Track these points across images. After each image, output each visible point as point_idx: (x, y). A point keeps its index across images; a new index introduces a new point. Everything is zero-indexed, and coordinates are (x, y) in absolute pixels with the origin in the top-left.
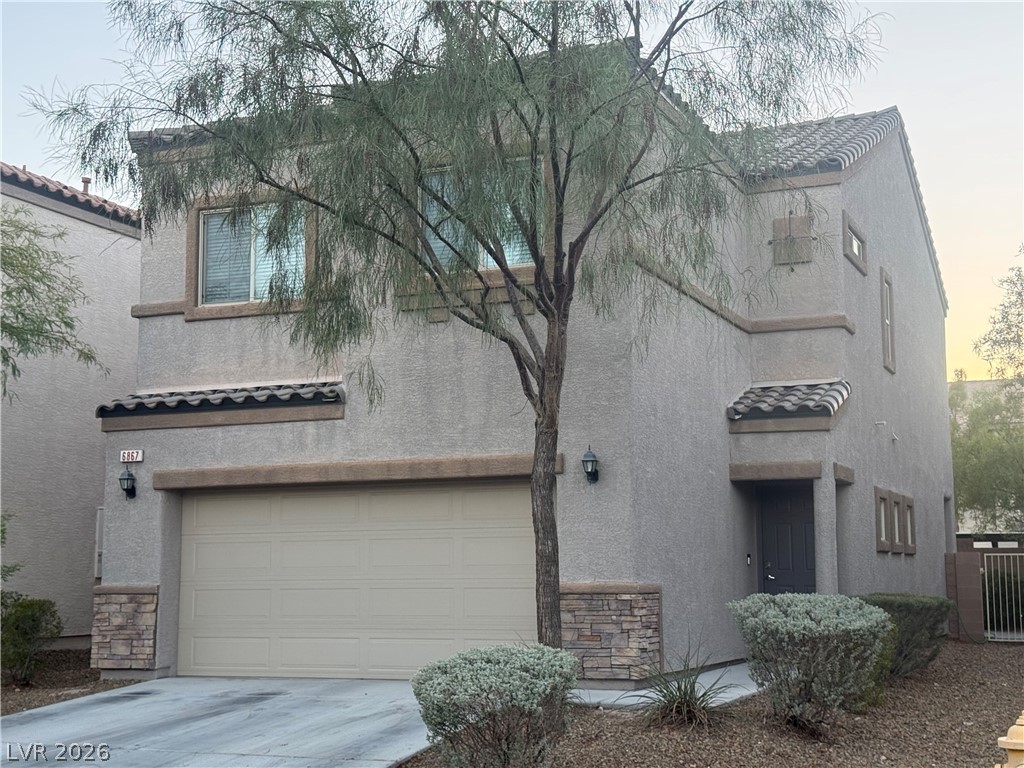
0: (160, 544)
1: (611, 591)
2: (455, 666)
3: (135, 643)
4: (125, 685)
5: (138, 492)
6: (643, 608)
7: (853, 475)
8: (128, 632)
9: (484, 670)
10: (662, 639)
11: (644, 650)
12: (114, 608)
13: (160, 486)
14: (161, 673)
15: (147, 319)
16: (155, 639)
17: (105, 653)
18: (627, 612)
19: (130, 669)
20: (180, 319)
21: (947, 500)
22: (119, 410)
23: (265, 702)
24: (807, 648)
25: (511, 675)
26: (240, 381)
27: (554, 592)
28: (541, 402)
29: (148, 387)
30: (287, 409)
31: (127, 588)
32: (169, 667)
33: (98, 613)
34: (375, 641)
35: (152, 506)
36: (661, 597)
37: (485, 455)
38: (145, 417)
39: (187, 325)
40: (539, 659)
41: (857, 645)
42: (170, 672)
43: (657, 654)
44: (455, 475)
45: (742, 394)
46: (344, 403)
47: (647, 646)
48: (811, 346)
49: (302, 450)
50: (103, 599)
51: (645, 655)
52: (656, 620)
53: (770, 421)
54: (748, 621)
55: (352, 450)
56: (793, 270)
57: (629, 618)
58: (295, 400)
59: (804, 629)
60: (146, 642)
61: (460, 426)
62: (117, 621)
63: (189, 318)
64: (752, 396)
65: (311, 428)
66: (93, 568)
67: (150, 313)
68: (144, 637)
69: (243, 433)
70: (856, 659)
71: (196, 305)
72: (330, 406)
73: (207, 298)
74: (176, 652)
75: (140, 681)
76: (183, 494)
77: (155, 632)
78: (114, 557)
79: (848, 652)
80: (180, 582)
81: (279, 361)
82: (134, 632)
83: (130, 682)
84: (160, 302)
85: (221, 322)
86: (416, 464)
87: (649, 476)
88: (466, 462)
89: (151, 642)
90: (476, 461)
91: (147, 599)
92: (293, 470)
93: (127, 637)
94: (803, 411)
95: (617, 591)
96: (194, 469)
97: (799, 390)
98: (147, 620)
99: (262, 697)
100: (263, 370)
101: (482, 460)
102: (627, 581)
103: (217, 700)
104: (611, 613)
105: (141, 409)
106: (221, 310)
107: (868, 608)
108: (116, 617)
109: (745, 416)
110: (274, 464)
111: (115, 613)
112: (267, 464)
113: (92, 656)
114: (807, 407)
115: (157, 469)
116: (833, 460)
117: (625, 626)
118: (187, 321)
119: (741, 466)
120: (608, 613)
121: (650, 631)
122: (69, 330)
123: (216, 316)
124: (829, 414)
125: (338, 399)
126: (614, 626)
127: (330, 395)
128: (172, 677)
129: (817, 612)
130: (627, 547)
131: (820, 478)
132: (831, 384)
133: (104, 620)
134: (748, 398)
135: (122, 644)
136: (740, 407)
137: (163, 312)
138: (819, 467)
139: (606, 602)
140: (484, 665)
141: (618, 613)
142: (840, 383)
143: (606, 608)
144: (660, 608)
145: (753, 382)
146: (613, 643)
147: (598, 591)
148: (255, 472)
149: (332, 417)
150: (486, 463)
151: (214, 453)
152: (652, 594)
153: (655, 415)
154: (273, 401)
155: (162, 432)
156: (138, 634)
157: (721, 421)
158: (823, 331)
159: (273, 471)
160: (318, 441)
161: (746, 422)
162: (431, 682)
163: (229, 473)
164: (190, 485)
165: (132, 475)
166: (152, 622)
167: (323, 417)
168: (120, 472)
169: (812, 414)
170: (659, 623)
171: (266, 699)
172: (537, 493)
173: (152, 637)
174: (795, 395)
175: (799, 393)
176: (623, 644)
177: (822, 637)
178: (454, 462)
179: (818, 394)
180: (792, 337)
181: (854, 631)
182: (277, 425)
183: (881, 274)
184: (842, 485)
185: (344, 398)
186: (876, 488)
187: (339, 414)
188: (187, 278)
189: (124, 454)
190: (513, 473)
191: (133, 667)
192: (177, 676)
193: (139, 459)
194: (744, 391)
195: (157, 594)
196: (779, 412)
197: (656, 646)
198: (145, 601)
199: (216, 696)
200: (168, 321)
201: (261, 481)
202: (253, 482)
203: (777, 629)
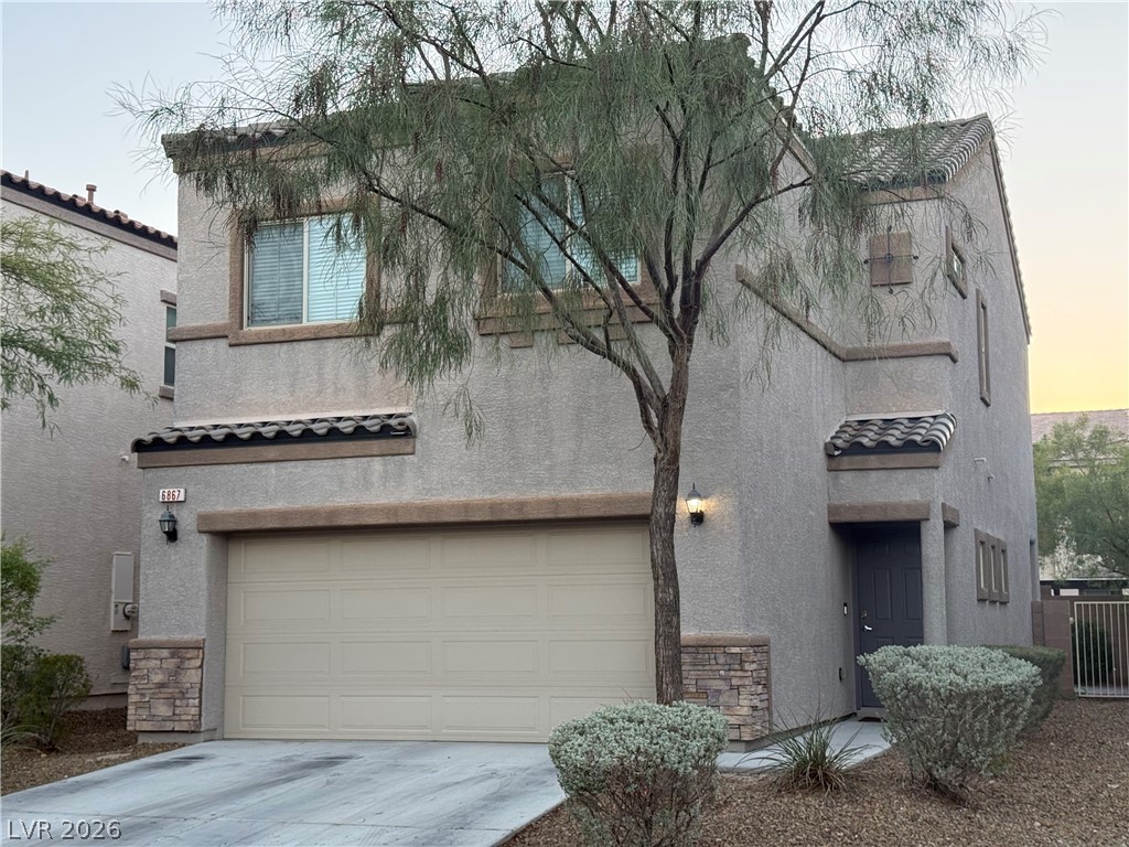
0: (205, 593)
1: (718, 643)
2: (595, 726)
3: (178, 702)
4: (168, 750)
5: (179, 536)
6: (754, 662)
7: (958, 515)
8: (170, 690)
9: (628, 729)
10: (770, 696)
11: (754, 708)
12: (154, 663)
13: (205, 529)
14: (207, 736)
15: (186, 343)
16: (200, 698)
17: (144, 714)
18: (737, 667)
19: (173, 731)
20: (223, 343)
21: (1032, 543)
22: (158, 444)
23: (339, 766)
24: (954, 706)
25: (659, 736)
26: (293, 412)
27: (676, 644)
28: (662, 435)
29: (186, 419)
30: (350, 443)
31: (168, 642)
32: (215, 729)
33: (135, 669)
34: (448, 700)
35: (196, 550)
36: (769, 649)
37: (576, 495)
38: (188, 452)
39: (231, 350)
40: (686, 717)
41: (1008, 702)
42: (216, 734)
43: (766, 713)
44: (541, 516)
45: (837, 428)
46: (415, 437)
47: (758, 704)
48: (912, 374)
49: (367, 489)
50: (142, 654)
51: (756, 713)
52: (765, 675)
53: (873, 457)
54: (885, 675)
55: (424, 488)
56: (891, 292)
57: (739, 673)
58: (360, 433)
59: (950, 684)
60: (191, 701)
61: (546, 462)
62: (158, 678)
63: (234, 342)
64: (849, 430)
65: (377, 464)
66: (109, 621)
67: (189, 337)
68: (187, 696)
69: (299, 470)
70: (1006, 716)
71: (241, 328)
72: (399, 440)
73: (251, 321)
74: (223, 713)
75: (184, 745)
76: (230, 537)
77: (201, 690)
78: (153, 607)
79: (998, 709)
80: (226, 634)
81: (337, 390)
82: (177, 690)
83: (174, 746)
84: (199, 324)
85: (270, 347)
86: (497, 504)
87: (757, 517)
88: (555, 502)
89: (197, 701)
90: (565, 500)
91: (191, 653)
92: (357, 511)
93: (170, 696)
94: (910, 446)
95: (725, 644)
96: (245, 510)
97: (902, 424)
98: (192, 676)
99: (332, 762)
100: (318, 399)
101: (572, 500)
102: (736, 632)
103: (283, 766)
104: (719, 667)
105: (182, 443)
106: (270, 333)
107: (1015, 662)
108: (156, 673)
109: (845, 452)
110: (336, 504)
111: (152, 669)
112: (328, 504)
113: (129, 717)
114: (914, 442)
115: (201, 510)
116: (941, 500)
117: (735, 682)
118: (231, 346)
119: (841, 506)
120: (715, 668)
121: (760, 687)
122: (114, 355)
123: (264, 340)
124: (939, 450)
125: (408, 432)
126: (722, 682)
127: (399, 427)
128: (219, 740)
129: (961, 666)
130: (737, 595)
131: (928, 519)
132: (935, 417)
133: (143, 677)
134: (845, 432)
135: (164, 704)
136: (839, 442)
137: (204, 335)
138: (927, 507)
139: (713, 656)
140: (627, 724)
141: (727, 667)
142: (944, 416)
143: (713, 662)
144: (769, 663)
145: (848, 415)
146: (721, 700)
147: (703, 643)
148: (315, 513)
149: (401, 452)
150: (577, 503)
151: (267, 492)
152: (761, 646)
153: (761, 451)
154: (334, 434)
155: (207, 469)
156: (181, 692)
157: (819, 457)
158: (925, 359)
159: (334, 512)
160: (385, 478)
161: (845, 458)
162: (570, 743)
163: (284, 514)
164: (240, 528)
165: (172, 516)
166: (196, 679)
167: (391, 452)
168: (160, 513)
169: (921, 449)
170: (768, 678)
171: (337, 763)
172: (657, 536)
173: (198, 695)
174: (897, 429)
175: (901, 427)
176: (733, 701)
177: (970, 694)
178: (540, 503)
179: (924, 428)
180: (892, 365)
181: (1006, 686)
182: (339, 461)
183: (977, 295)
184: (949, 526)
185: (415, 431)
186: (976, 530)
187: (409, 450)
188: (231, 298)
189: (164, 493)
190: (608, 514)
191: (176, 729)
192: (224, 739)
193: (181, 498)
194: (839, 424)
195: (202, 648)
196: (883, 448)
197: (765, 704)
198: (189, 656)
199: (280, 761)
200: (209, 346)
201: (321, 523)
202: (312, 525)
203: (920, 684)
